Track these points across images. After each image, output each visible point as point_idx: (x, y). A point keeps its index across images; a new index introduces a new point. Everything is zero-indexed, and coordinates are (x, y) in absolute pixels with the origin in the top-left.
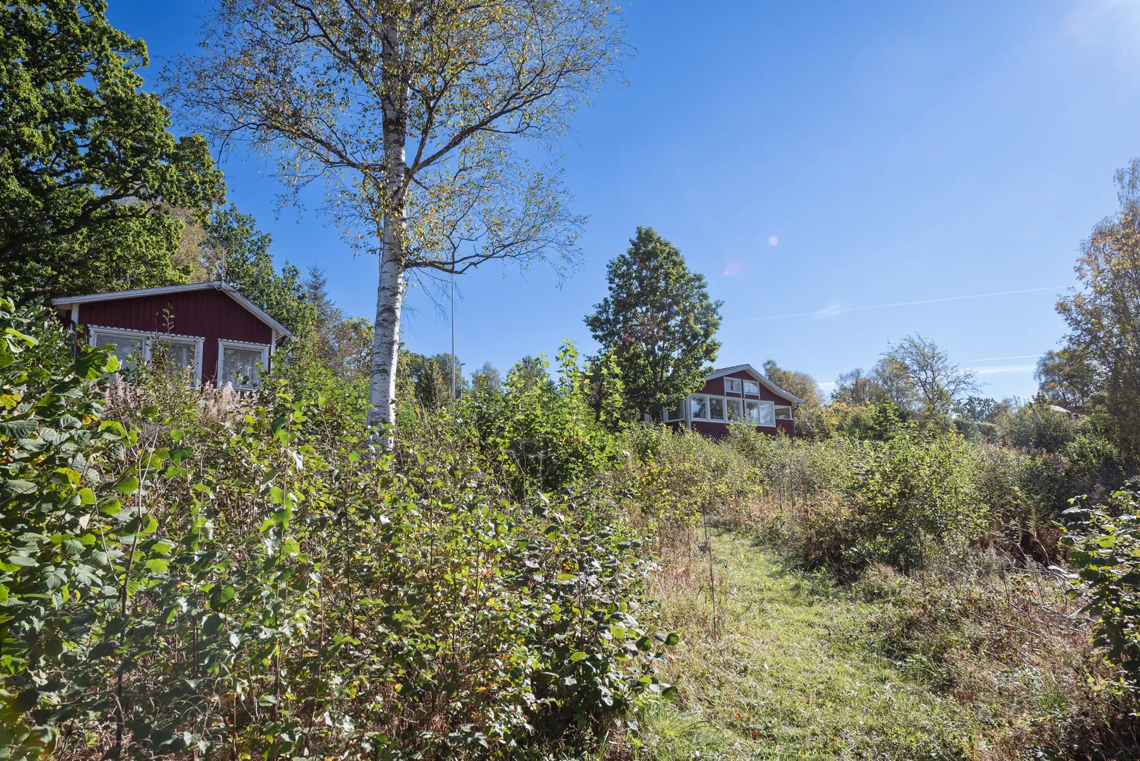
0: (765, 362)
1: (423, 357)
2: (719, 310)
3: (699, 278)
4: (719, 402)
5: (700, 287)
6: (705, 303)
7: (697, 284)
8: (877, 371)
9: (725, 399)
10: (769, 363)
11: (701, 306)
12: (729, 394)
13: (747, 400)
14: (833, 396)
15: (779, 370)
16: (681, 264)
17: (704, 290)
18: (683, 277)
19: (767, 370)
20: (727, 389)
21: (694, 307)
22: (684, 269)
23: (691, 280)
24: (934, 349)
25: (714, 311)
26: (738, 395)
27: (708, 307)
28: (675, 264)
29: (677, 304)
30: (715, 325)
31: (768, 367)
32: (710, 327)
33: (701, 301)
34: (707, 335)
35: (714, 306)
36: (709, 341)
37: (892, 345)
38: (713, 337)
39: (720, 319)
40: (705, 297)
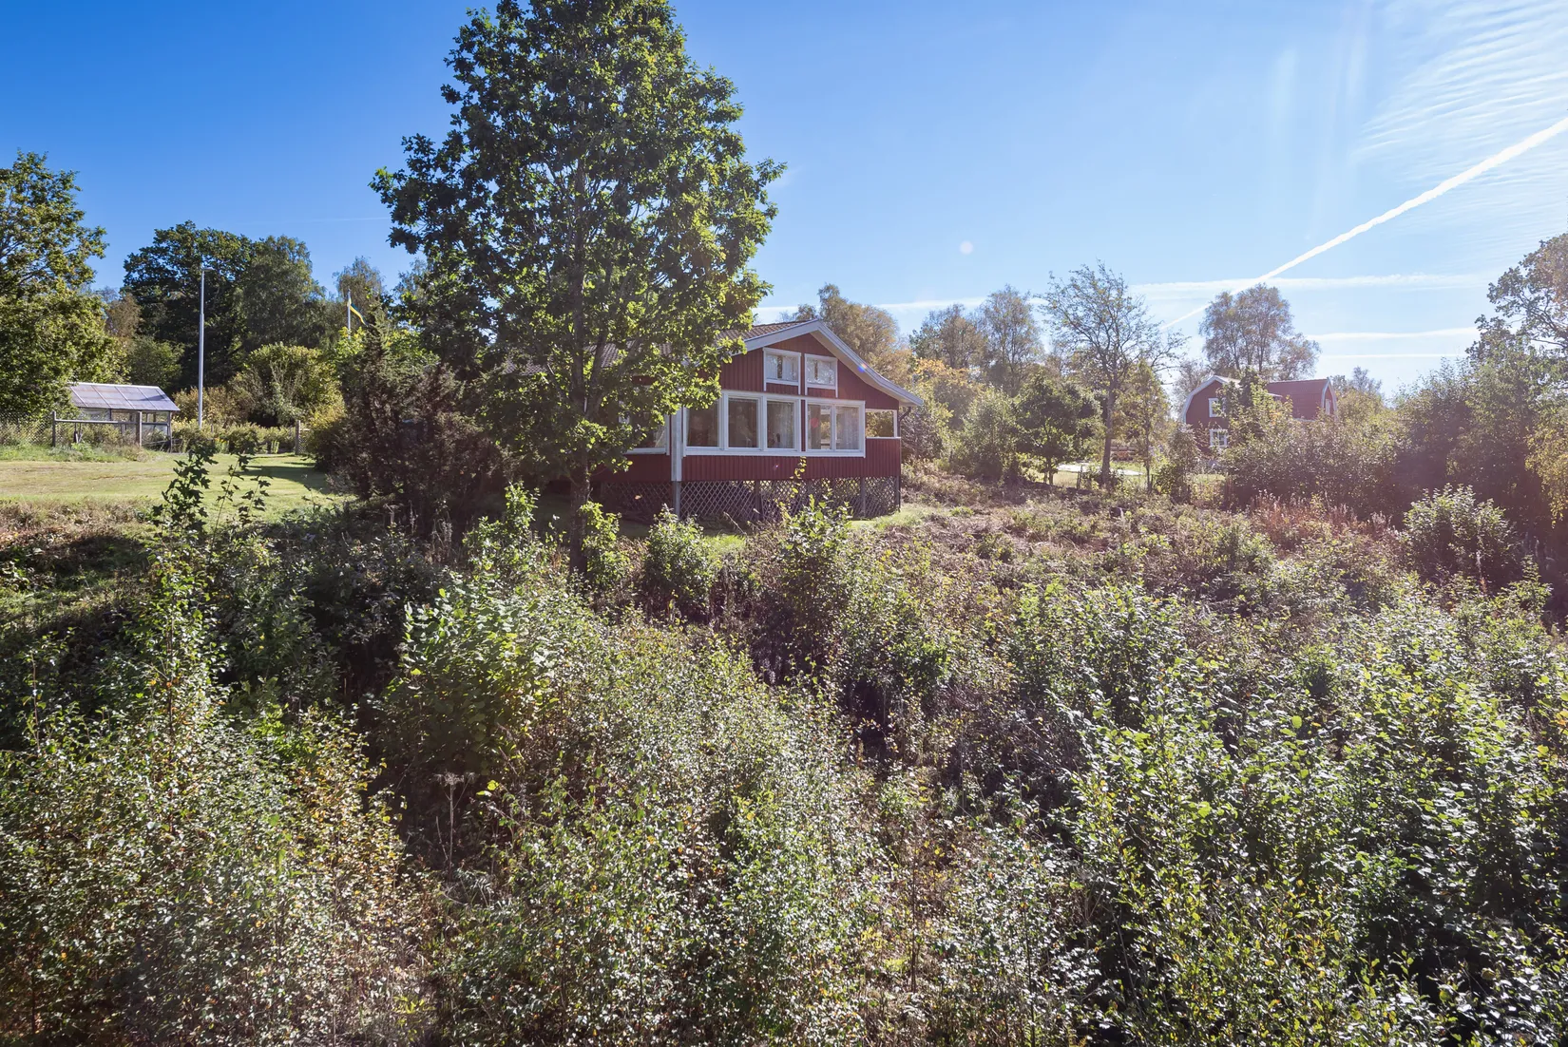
0: (822, 287)
1: (244, 239)
2: (769, 188)
3: (719, 91)
4: (751, 407)
5: (721, 116)
6: (730, 164)
7: (712, 106)
8: (987, 311)
9: (763, 399)
10: (828, 288)
11: (721, 172)
12: (773, 388)
13: (809, 400)
14: (912, 341)
15: (844, 301)
16: (674, 44)
17: (731, 128)
18: (673, 80)
19: (824, 300)
20: (769, 376)
21: (701, 173)
22: (679, 63)
23: (698, 91)
24: (1121, 292)
25: (754, 190)
26: (791, 390)
27: (740, 177)
28: (656, 40)
29: (653, 161)
30: (755, 232)
31: (827, 295)
32: (742, 234)
33: (720, 158)
34: (735, 260)
35: (755, 176)
36: (736, 278)
37: (1057, 281)
38: (750, 265)
39: (771, 213)
40: (733, 146)
